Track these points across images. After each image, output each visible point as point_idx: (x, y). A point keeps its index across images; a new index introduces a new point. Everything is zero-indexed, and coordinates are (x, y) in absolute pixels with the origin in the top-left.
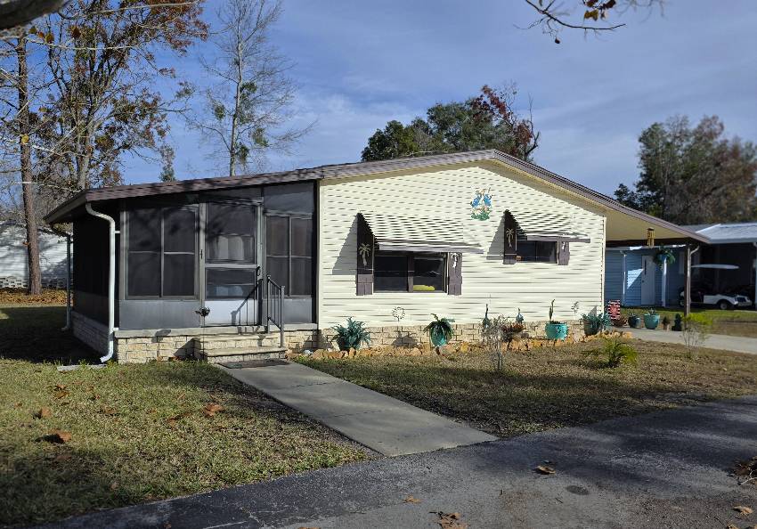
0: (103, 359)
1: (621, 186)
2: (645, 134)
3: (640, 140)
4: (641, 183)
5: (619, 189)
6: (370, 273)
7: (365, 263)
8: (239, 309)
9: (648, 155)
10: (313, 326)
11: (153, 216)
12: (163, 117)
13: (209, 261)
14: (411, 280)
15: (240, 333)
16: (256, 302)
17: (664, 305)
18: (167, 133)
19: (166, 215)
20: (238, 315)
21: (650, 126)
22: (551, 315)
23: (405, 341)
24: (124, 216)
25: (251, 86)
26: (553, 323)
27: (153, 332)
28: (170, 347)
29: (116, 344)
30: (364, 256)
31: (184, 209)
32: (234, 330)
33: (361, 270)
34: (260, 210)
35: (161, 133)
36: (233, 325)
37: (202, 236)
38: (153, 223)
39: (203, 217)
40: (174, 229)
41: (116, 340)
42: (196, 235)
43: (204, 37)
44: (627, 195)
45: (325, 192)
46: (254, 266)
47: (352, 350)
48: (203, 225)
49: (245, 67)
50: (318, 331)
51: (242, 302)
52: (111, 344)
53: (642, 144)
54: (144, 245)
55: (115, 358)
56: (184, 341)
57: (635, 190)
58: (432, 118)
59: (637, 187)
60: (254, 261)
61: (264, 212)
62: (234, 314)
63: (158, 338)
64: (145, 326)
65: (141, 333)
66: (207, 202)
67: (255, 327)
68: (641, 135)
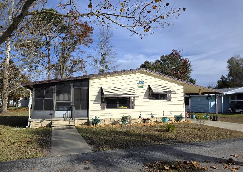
0: (26, 127)
1: (222, 76)
2: (229, 60)
3: (227, 62)
4: (229, 75)
5: (222, 77)
6: (105, 103)
7: (103, 100)
8: (65, 114)
9: (230, 67)
10: (87, 118)
11: (42, 89)
12: (85, 63)
13: (57, 101)
14: (118, 105)
15: (65, 120)
16: (70, 112)
17: (223, 112)
18: (86, 67)
19: (45, 89)
20: (65, 115)
21: (230, 58)
22: (163, 115)
23: (116, 123)
24: (34, 90)
25: (105, 54)
26: (163, 118)
27: (40, 120)
28: (45, 124)
29: (30, 123)
30: (103, 99)
31: (50, 87)
32: (63, 119)
33: (102, 102)
34: (72, 87)
35: (84, 67)
36: (63, 118)
37: (55, 94)
38: (41, 91)
39: (56, 89)
40: (47, 92)
41: (30, 122)
42: (54, 94)
43: (92, 42)
44: (225, 79)
45: (91, 82)
46: (70, 102)
47: (95, 125)
48: (55, 91)
49: (103, 50)
50: (88, 120)
51: (66, 111)
52: (29, 123)
53: (228, 63)
54: (39, 97)
55: (30, 126)
56: (49, 122)
57: (227, 77)
58: (161, 59)
59: (228, 76)
60: (70, 100)
61: (73, 88)
62: (64, 115)
63: (41, 121)
64: (38, 118)
65: (37, 120)
66: (57, 85)
67: (70, 118)
68: (228, 60)
